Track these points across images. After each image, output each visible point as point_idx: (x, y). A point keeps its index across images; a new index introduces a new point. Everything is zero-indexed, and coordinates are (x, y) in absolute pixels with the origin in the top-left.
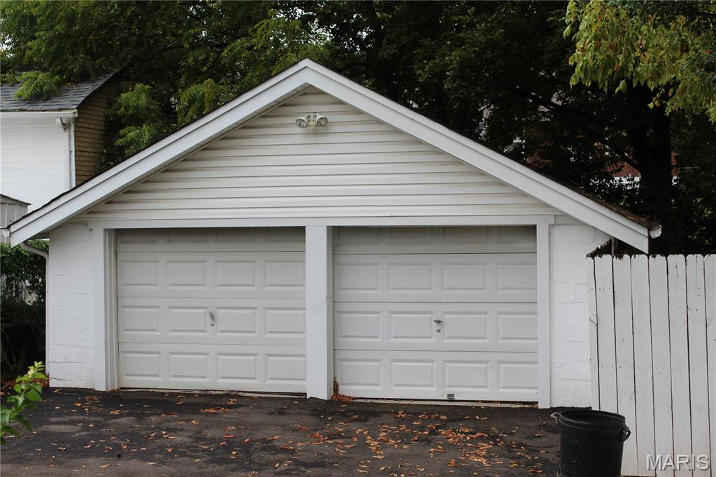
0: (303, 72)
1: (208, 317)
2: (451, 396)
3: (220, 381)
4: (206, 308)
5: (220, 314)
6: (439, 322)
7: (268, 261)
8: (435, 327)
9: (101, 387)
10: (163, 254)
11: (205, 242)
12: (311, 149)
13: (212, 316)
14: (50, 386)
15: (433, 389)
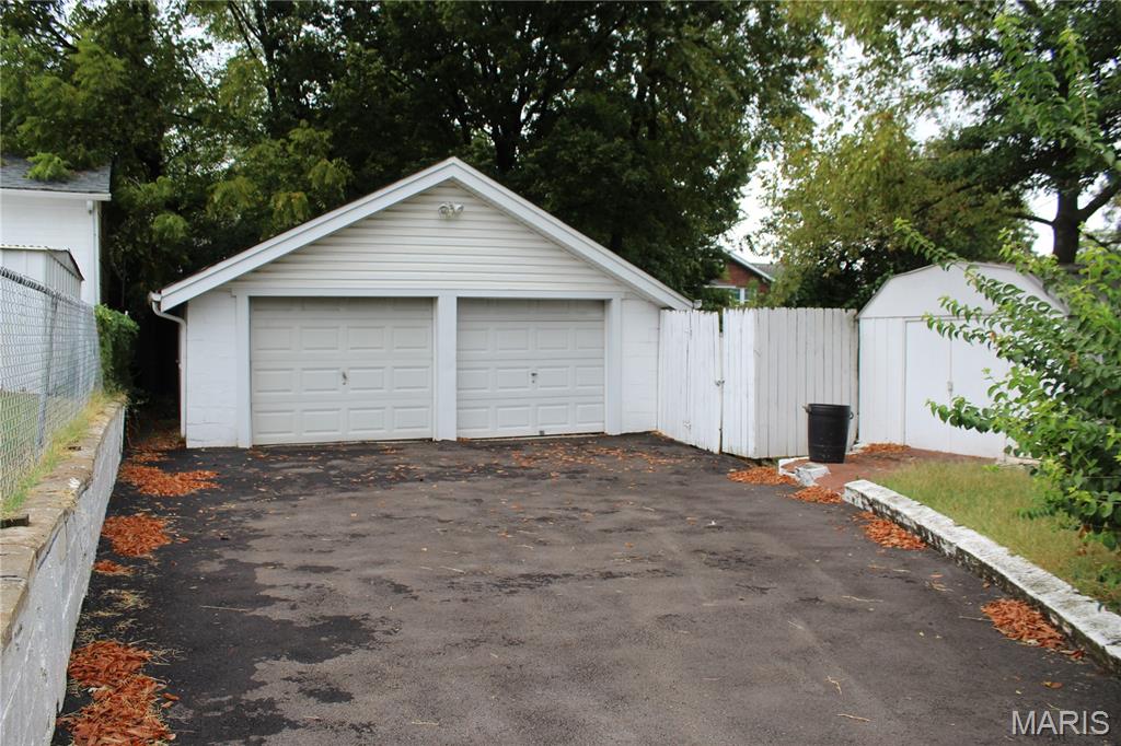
0: (450, 168)
1: (341, 377)
2: (541, 432)
3: (352, 433)
4: (338, 369)
5: (350, 374)
6: (533, 375)
7: (396, 327)
8: (531, 378)
9: (245, 444)
10: (296, 322)
11: (338, 310)
12: (445, 232)
13: (345, 377)
14: (188, 446)
15: (528, 428)
